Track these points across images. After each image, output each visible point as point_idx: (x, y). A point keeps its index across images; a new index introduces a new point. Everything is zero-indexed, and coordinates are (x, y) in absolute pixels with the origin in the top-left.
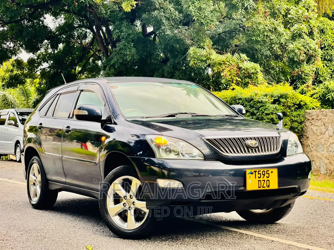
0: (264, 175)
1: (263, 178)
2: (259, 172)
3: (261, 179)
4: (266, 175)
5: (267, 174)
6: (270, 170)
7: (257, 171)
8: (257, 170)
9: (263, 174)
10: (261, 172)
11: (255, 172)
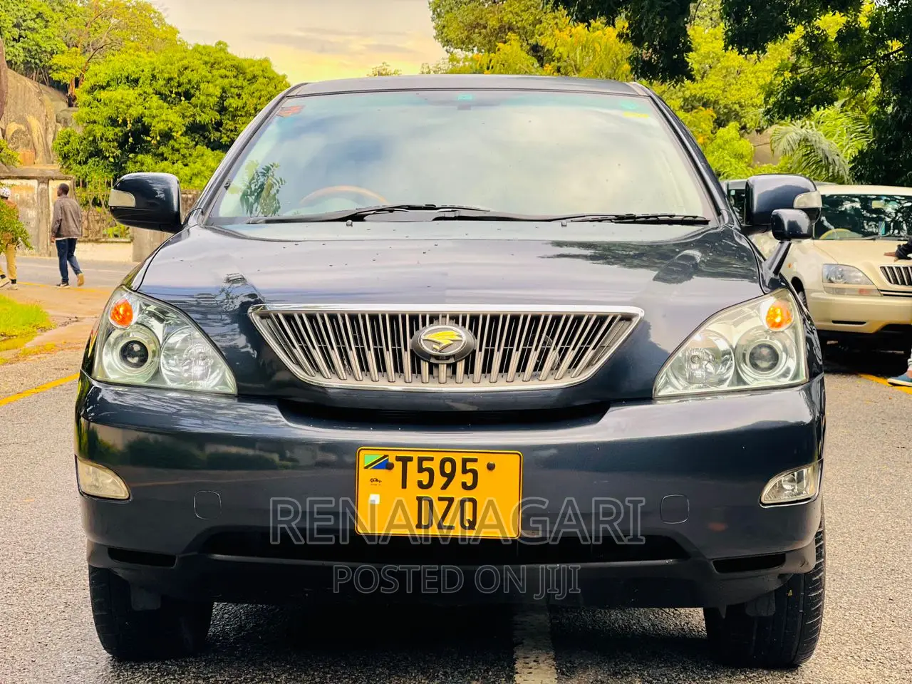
0: (450, 477)
1: (445, 487)
2: (426, 464)
3: (434, 493)
4: (460, 477)
5: (465, 471)
6: (484, 460)
7: (415, 461)
8: (415, 456)
9: (443, 473)
10: (435, 466)
11: (405, 461)
